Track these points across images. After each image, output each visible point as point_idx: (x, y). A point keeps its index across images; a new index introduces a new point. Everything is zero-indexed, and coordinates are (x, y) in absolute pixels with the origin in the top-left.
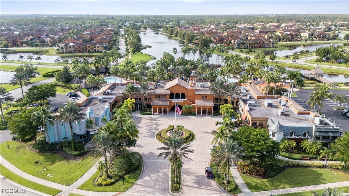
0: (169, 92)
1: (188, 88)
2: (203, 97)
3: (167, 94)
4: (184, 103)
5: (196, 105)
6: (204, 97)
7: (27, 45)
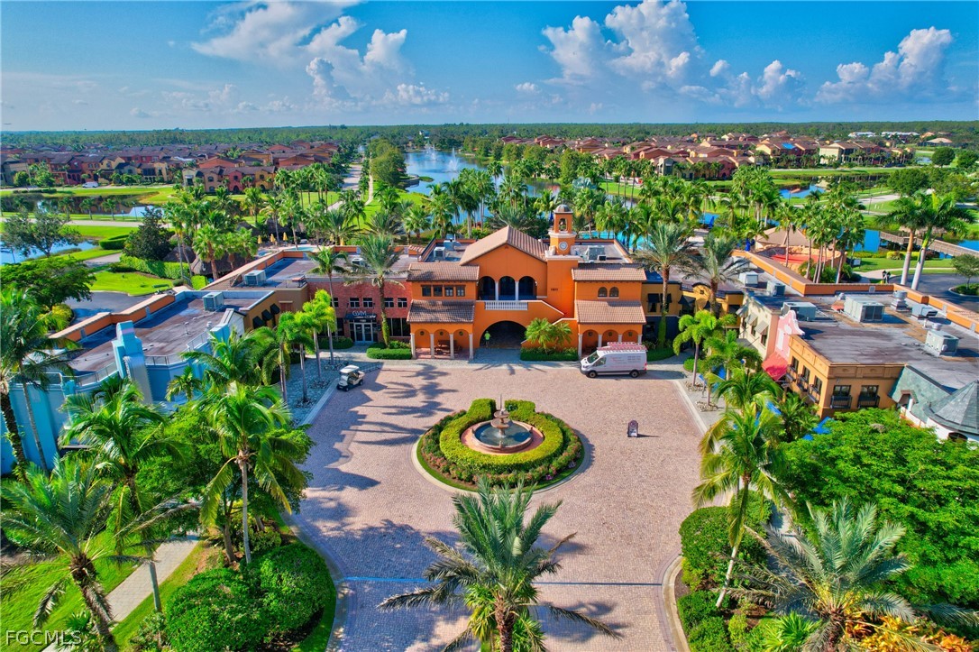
0: (475, 273)
1: (547, 256)
2: (602, 292)
3: (467, 281)
4: (533, 314)
5: (576, 318)
6: (609, 292)
7: (107, 181)
